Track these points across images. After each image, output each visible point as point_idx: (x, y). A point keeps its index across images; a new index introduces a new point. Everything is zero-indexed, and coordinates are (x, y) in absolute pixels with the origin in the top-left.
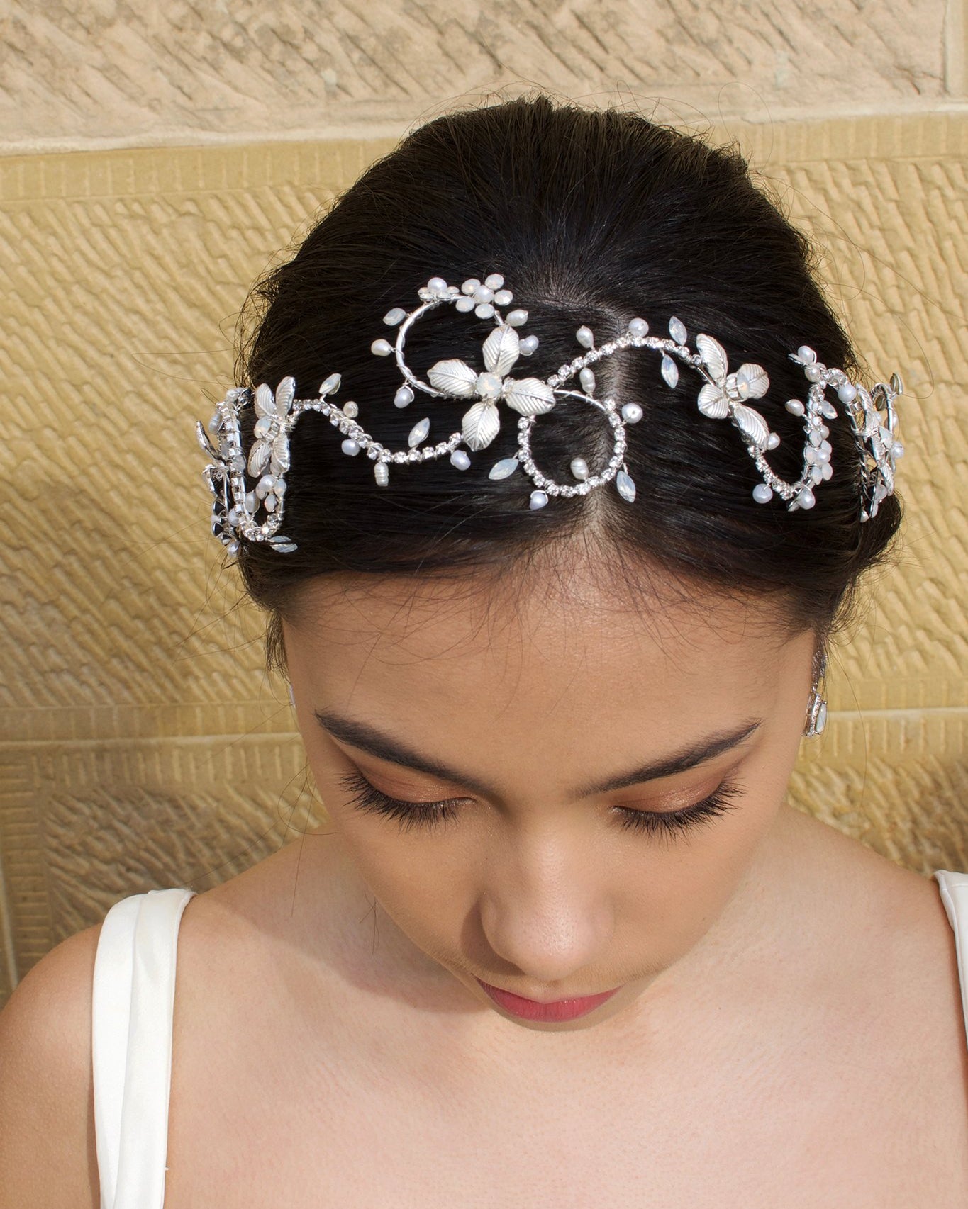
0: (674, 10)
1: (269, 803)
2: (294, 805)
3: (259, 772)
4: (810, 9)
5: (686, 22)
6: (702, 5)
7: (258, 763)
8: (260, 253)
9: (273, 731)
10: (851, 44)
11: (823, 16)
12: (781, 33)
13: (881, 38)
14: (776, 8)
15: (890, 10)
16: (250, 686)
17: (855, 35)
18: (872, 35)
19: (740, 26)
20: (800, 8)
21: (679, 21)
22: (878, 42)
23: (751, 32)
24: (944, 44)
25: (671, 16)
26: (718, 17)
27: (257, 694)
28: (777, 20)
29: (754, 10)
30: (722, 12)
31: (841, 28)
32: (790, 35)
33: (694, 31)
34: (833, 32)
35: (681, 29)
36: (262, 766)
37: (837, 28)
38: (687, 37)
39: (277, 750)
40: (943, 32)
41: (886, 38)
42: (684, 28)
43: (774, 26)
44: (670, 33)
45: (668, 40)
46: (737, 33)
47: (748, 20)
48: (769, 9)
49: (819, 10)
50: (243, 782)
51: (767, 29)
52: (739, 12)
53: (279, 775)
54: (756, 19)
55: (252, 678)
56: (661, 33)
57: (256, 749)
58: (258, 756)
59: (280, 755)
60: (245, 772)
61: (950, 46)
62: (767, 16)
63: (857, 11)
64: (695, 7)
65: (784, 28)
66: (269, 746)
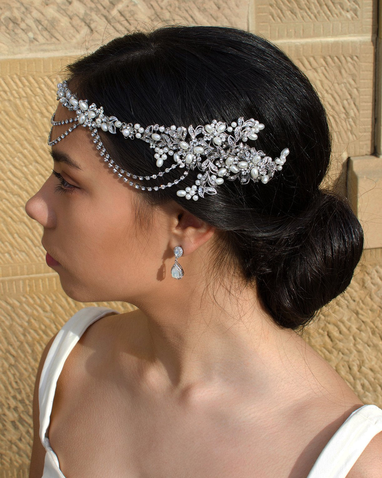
0: (154, 9)
1: (11, 302)
2: (20, 302)
3: (8, 291)
4: (202, 8)
5: (158, 14)
6: (164, 7)
7: (7, 288)
8: (5, 100)
9: (13, 275)
10: (216, 21)
11: (206, 11)
12: (192, 17)
13: (227, 18)
14: (190, 9)
15: (230, 9)
16: (4, 260)
17: (218, 17)
18: (223, 17)
19: (177, 15)
20: (198, 8)
21: (156, 13)
22: (225, 20)
23: (181, 17)
24: (248, 20)
25: (153, 12)
26: (170, 12)
27: (6, 262)
28: (190, 13)
29: (182, 9)
30: (171, 10)
31: (213, 15)
32: (195, 18)
33: (161, 17)
34: (210, 16)
35: (156, 16)
36: (9, 289)
37: (211, 15)
38: (159, 19)
39: (14, 283)
40: (248, 16)
41: (228, 18)
42: (158, 16)
43: (189, 14)
44: (153, 18)
45: (152, 20)
46: (176, 17)
47: (180, 13)
48: (188, 9)
49: (205, 9)
50: (2, 295)
51: (187, 16)
52: (177, 9)
53: (15, 292)
54: (183, 12)
55: (4, 256)
56: (149, 18)
57: (6, 283)
58: (7, 285)
59: (15, 285)
60: (2, 291)
61: (250, 21)
62: (187, 11)
63: (217, 9)
64: (162, 8)
65: (193, 16)
66: (11, 281)
